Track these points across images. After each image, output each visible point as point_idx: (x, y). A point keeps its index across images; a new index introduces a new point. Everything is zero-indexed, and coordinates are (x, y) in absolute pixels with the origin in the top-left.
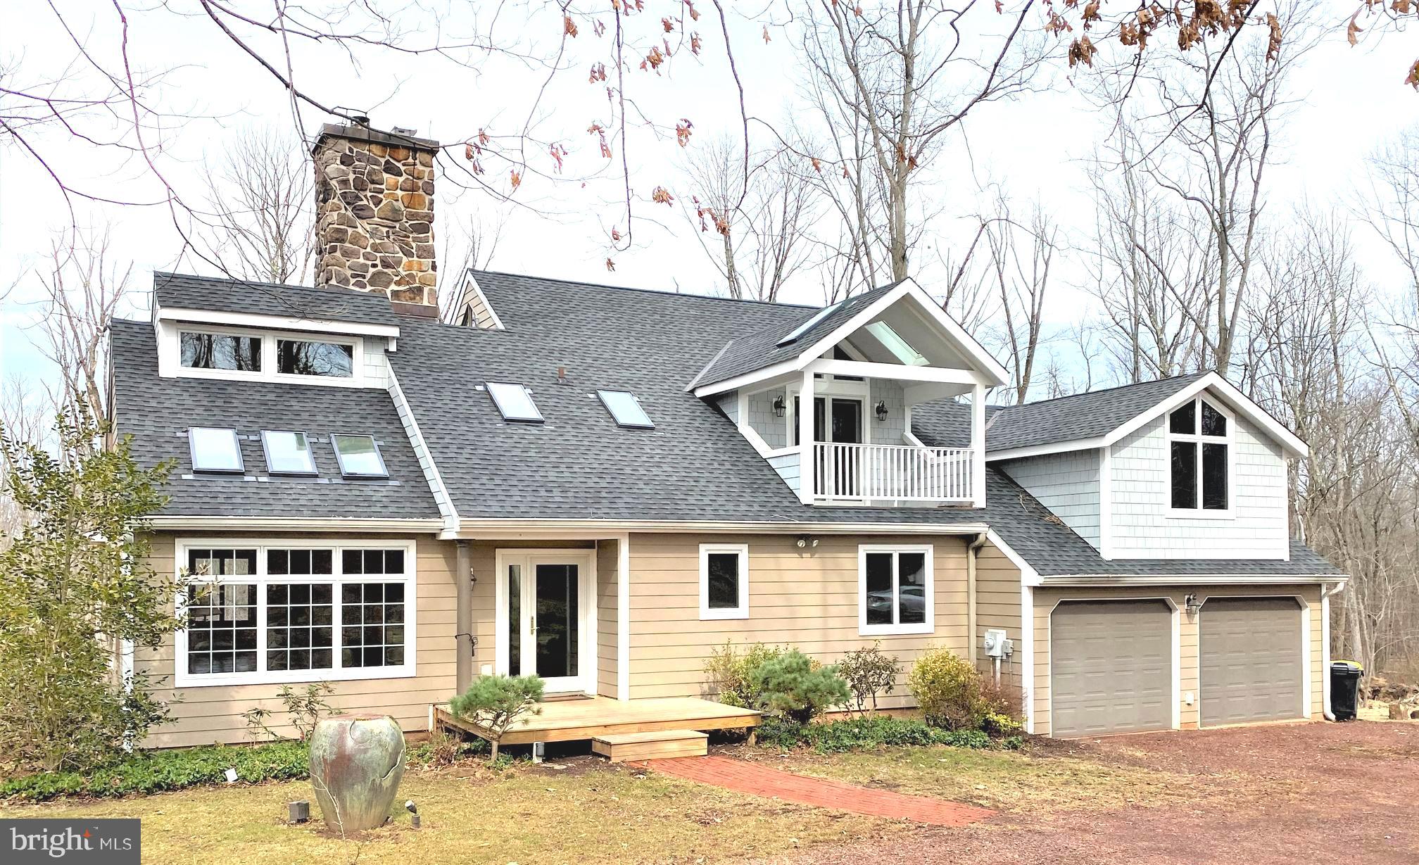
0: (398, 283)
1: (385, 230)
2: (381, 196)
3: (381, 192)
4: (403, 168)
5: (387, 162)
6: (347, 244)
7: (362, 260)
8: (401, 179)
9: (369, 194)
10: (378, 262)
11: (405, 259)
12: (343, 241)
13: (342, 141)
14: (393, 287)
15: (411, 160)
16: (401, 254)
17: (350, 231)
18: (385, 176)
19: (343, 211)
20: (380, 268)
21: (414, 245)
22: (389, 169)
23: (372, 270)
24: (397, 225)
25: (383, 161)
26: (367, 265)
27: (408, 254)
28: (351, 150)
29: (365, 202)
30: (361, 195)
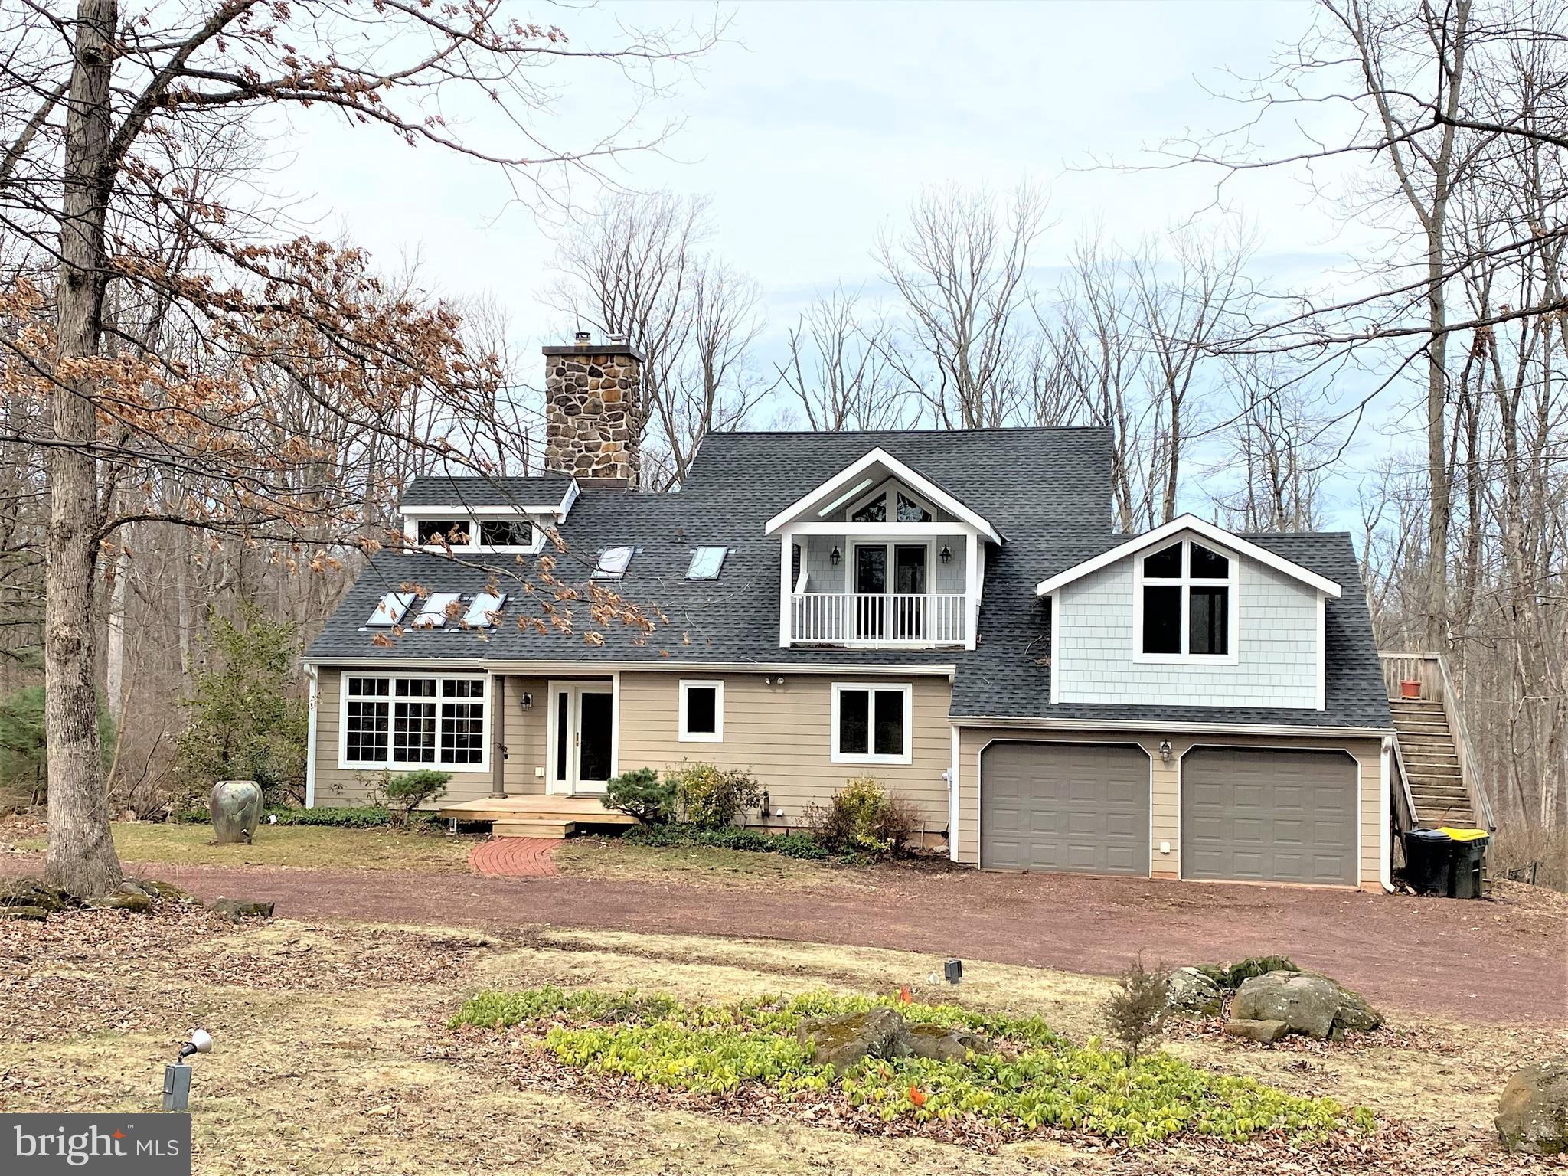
0: (598, 463)
1: (588, 422)
2: (586, 395)
3: (586, 392)
4: (603, 371)
5: (592, 368)
6: (561, 437)
7: (570, 448)
8: (601, 380)
9: (577, 395)
10: (583, 448)
11: (604, 443)
12: (556, 435)
13: (557, 358)
14: (595, 467)
15: (609, 364)
16: (601, 440)
17: (562, 426)
18: (590, 379)
19: (558, 412)
20: (584, 452)
21: (611, 431)
22: (594, 373)
23: (578, 455)
24: (598, 417)
25: (587, 368)
26: (574, 452)
27: (606, 439)
28: (563, 364)
29: (574, 402)
30: (571, 396)
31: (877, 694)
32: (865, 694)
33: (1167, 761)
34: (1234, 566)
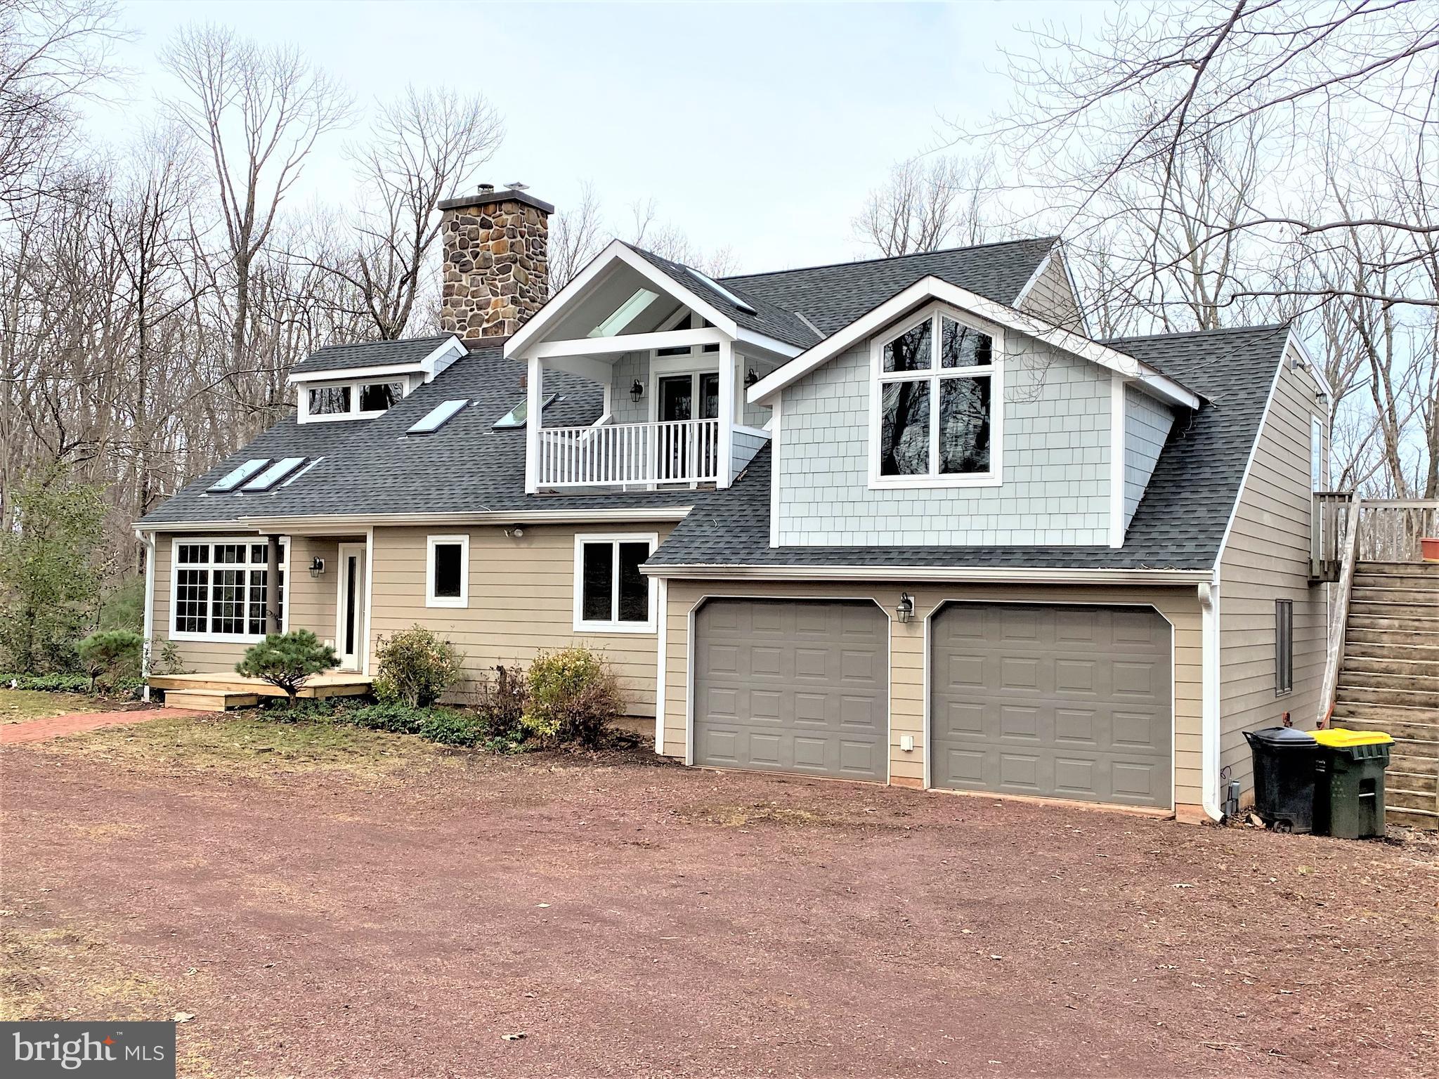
0: (488, 321)
1: (479, 278)
2: (478, 250)
3: (477, 246)
4: (493, 221)
5: (483, 219)
6: (455, 297)
7: (464, 307)
8: (491, 231)
9: (470, 250)
10: (475, 306)
11: (494, 299)
12: (451, 295)
13: (451, 212)
14: (485, 325)
15: (498, 213)
16: (491, 296)
17: (456, 284)
18: (482, 231)
19: (453, 270)
20: (476, 311)
21: (499, 285)
22: (485, 225)
23: (470, 314)
24: (488, 271)
25: (479, 219)
26: (465, 311)
27: (495, 294)
28: (457, 218)
29: (468, 258)
30: (465, 252)
31: (622, 546)
32: (609, 547)
33: (910, 621)
34: (998, 345)
